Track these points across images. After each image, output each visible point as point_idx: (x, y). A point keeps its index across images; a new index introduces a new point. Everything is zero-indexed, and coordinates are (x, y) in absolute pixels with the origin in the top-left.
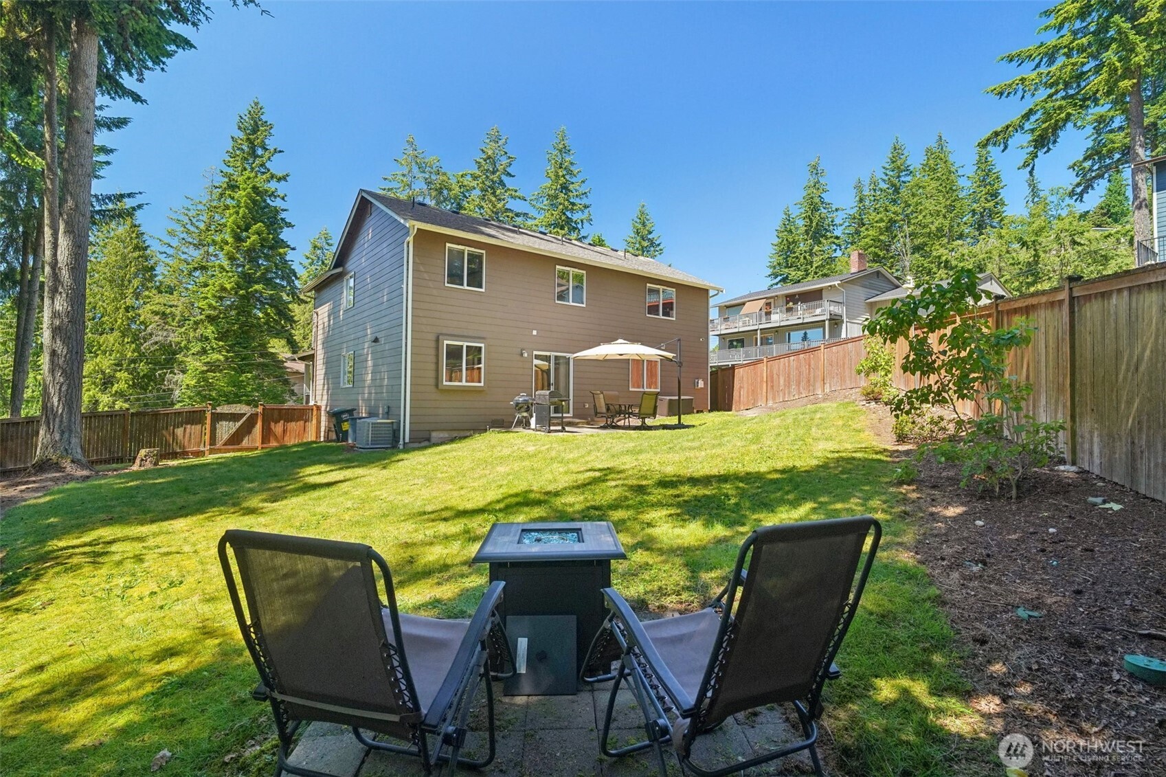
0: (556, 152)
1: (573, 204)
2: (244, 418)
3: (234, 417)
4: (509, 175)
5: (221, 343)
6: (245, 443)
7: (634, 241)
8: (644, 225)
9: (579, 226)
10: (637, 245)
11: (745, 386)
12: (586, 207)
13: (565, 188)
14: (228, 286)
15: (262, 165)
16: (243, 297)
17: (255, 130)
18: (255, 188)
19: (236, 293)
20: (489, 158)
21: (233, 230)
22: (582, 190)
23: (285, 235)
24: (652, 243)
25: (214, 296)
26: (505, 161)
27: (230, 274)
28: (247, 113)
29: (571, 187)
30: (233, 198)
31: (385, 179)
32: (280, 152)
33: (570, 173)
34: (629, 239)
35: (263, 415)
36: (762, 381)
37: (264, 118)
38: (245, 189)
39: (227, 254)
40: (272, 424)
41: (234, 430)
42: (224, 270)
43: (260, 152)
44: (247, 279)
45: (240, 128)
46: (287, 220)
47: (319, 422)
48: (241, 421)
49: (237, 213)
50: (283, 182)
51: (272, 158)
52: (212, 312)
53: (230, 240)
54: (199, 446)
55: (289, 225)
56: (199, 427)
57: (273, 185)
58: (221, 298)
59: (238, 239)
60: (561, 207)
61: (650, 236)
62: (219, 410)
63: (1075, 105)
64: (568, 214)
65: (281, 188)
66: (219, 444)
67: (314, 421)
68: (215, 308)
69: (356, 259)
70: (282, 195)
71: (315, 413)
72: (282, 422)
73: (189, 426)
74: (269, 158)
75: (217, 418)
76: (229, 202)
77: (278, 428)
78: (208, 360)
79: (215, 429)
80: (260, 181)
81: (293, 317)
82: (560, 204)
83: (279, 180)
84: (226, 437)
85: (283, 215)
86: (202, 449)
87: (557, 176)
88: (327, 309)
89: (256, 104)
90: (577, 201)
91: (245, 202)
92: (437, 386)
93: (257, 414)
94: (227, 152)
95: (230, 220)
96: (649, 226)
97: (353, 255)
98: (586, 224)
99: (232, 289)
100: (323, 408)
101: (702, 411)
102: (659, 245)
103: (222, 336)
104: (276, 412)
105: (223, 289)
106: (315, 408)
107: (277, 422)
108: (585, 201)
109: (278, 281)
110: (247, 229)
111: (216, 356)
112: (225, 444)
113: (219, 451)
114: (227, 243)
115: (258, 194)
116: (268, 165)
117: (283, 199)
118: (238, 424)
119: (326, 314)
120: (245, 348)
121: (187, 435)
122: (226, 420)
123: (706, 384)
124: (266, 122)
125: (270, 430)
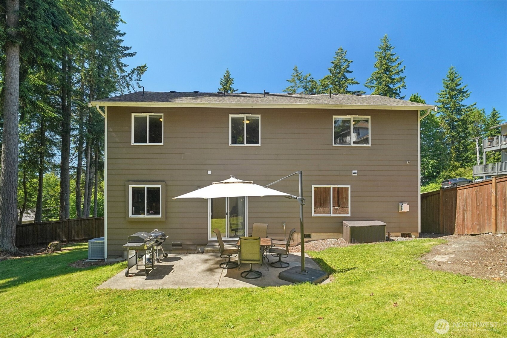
0: (381, 51)
1: (393, 79)
4: (349, 72)
7: (445, 93)
8: (453, 81)
9: (398, 92)
10: (448, 96)
11: (470, 209)
12: (401, 79)
13: (387, 70)
20: (336, 65)
22: (399, 69)
24: (460, 92)
26: (345, 64)
29: (392, 69)
33: (391, 60)
34: (441, 93)
36: (490, 204)
60: (384, 82)
61: (458, 88)
64: (391, 86)
82: (384, 81)
87: (382, 65)
90: (396, 77)
96: (457, 81)
98: (402, 89)
101: (409, 236)
102: (466, 92)
108: (402, 75)
123: (413, 207)
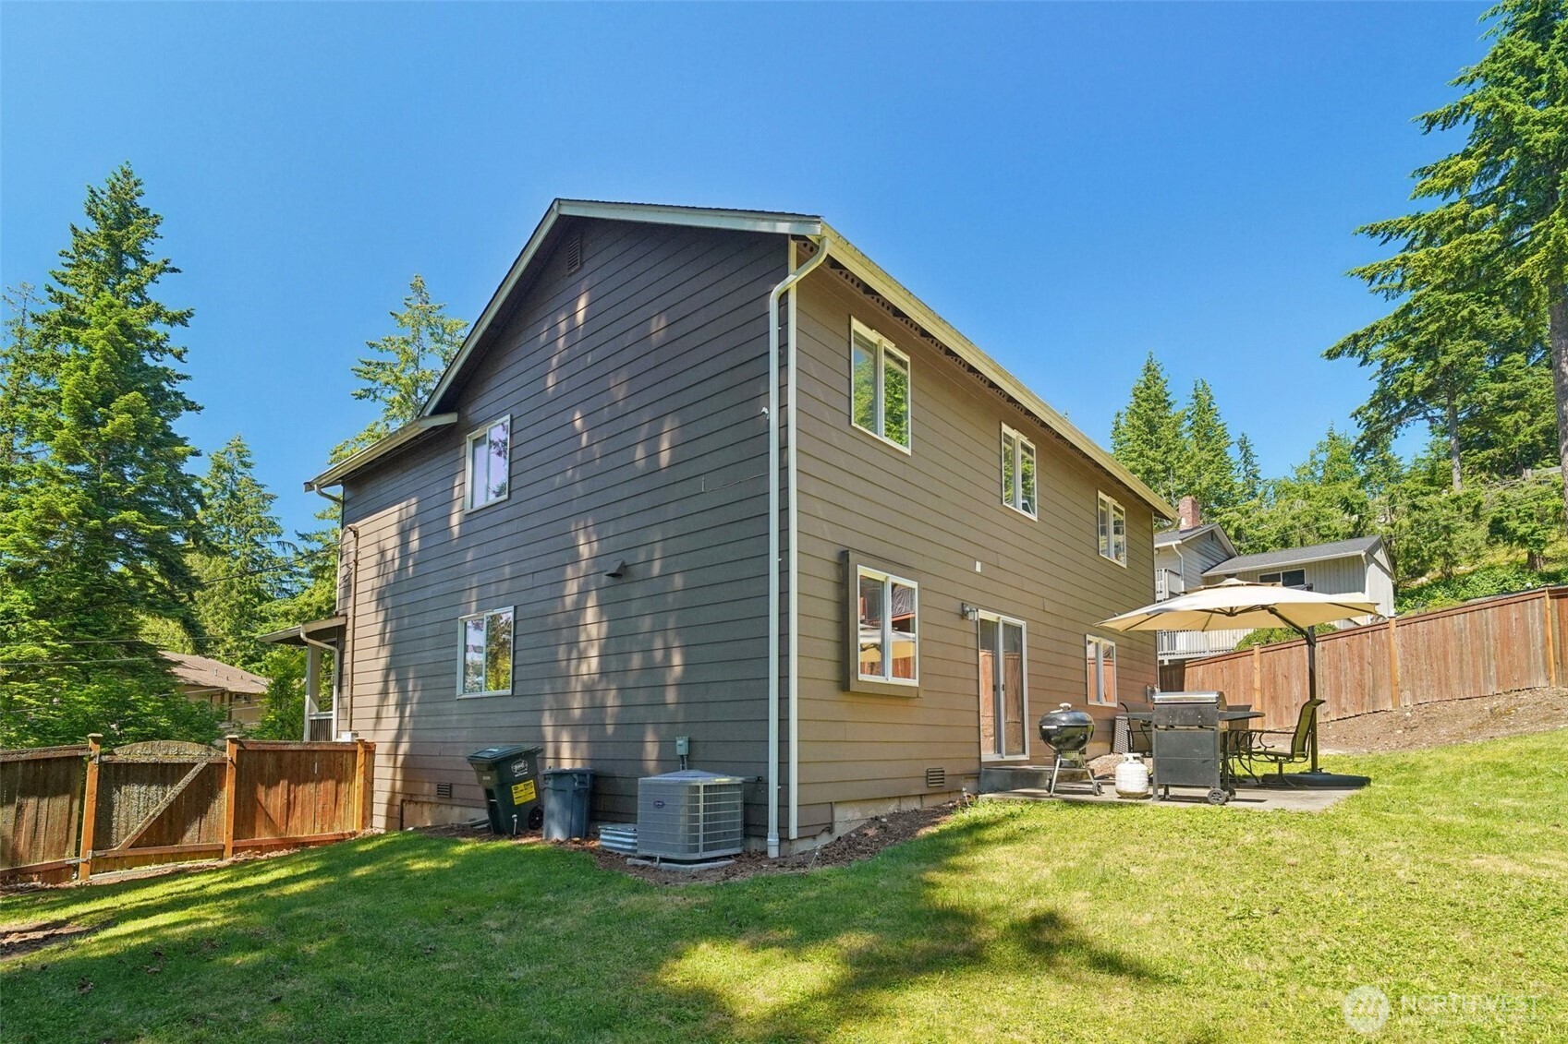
2: (190, 777)
3: (163, 773)
5: (42, 622)
6: (191, 838)
14: (64, 511)
15: (137, 289)
16: (94, 533)
17: (123, 221)
18: (123, 325)
19: (81, 524)
21: (75, 401)
23: (181, 425)
25: (30, 528)
27: (66, 488)
28: (106, 188)
30: (75, 341)
31: (372, 346)
32: (174, 270)
35: (238, 766)
37: (141, 202)
38: (101, 326)
39: (63, 446)
40: (261, 791)
41: (163, 805)
42: (54, 477)
43: (131, 264)
44: (103, 500)
45: (90, 212)
46: (187, 397)
47: (369, 781)
48: (182, 784)
49: (85, 369)
50: (179, 326)
51: (158, 278)
52: (25, 561)
53: (67, 420)
54: (61, 853)
55: (191, 406)
56: (61, 802)
57: (158, 328)
58: (45, 534)
59: (85, 419)
62: (121, 755)
63: (1479, 300)
65: (177, 337)
66: (121, 843)
67: (359, 780)
68: (31, 553)
69: (506, 389)
70: (177, 348)
71: (360, 760)
72: (283, 783)
73: (32, 801)
74: (152, 278)
75: (115, 776)
76: (66, 349)
77: (274, 799)
78: (13, 655)
79: (111, 807)
80: (135, 317)
81: (197, 578)
83: (173, 320)
84: (138, 826)
85: (180, 387)
86: (69, 859)
88: (395, 518)
89: (127, 174)
91: (103, 348)
92: (844, 680)
93: (222, 765)
94: (63, 254)
95: (67, 383)
97: (495, 382)
99: (74, 515)
100: (382, 749)
103: (45, 610)
104: (270, 759)
105: (51, 513)
106: (360, 749)
107: (271, 784)
109: (165, 510)
110: (107, 400)
111: (29, 649)
112: (136, 844)
113: (119, 862)
114: (60, 426)
115: (131, 338)
116: (150, 290)
117: (179, 356)
118: (173, 792)
119: (394, 530)
120: (95, 633)
121: (26, 826)
122: (141, 783)
124: (145, 211)
125: (255, 802)
